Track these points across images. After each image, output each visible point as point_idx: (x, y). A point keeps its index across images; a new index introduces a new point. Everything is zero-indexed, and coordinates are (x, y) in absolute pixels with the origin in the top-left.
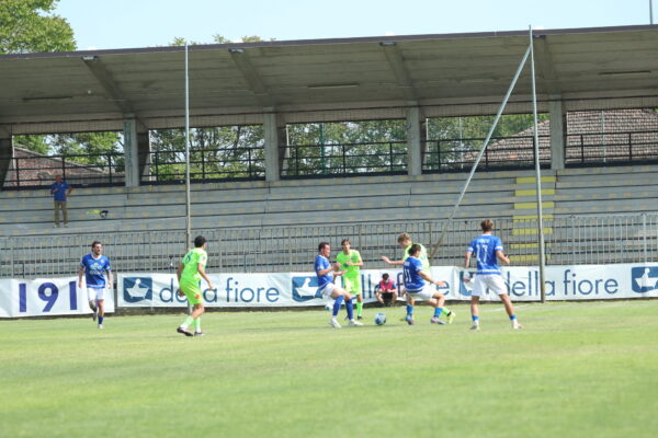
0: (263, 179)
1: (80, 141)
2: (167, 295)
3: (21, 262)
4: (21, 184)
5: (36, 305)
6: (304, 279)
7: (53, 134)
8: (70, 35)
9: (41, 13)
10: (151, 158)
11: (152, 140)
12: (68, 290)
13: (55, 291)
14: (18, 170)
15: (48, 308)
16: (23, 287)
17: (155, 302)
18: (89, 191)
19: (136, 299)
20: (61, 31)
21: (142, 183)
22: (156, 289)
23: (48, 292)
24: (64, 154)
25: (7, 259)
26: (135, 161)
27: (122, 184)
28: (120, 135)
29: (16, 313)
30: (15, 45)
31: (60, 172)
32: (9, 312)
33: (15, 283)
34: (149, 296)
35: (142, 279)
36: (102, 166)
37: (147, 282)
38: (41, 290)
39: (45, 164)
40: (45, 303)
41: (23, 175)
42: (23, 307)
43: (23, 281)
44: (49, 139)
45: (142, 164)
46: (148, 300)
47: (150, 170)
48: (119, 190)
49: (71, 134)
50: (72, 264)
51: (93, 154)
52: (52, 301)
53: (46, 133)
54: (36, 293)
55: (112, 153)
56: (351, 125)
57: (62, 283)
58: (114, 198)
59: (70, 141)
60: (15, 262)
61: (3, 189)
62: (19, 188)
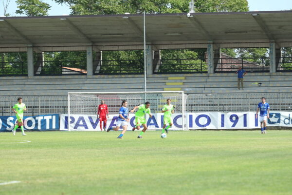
1: (250, 51)
2: (287, 121)
3: (222, 105)
4: (223, 70)
5: (229, 124)
7: (238, 48)
8: (247, 4)
10: (281, 60)
11: (282, 52)
12: (243, 118)
13: (237, 118)
14: (222, 64)
15: (234, 126)
16: (223, 116)
17: (282, 124)
18: (253, 74)
19: (273, 123)
20: (243, 3)
21: (277, 71)
22: (282, 119)
23: (234, 118)
24: (243, 57)
25: (216, 103)
26: (274, 61)
27: (268, 71)
28: (268, 49)
29: (220, 127)
30: (222, 8)
31: (241, 65)
32: (216, 126)
33: (220, 114)
34: (279, 121)
35: (276, 114)
36: (259, 63)
37: (278, 115)
38: (231, 118)
39: (234, 61)
40: (233, 123)
41: (224, 66)
42: (223, 125)
43: (223, 113)
44: (236, 50)
45: (277, 63)
46: (279, 124)
47: (281, 65)
48: (267, 74)
49: (246, 48)
50: (245, 106)
51: (255, 57)
52: (235, 122)
53: (235, 48)
54: (228, 119)
55: (264, 58)
57: (240, 114)
58: (264, 78)
59: (245, 51)
60: (220, 105)
61: (215, 72)
62: (222, 72)
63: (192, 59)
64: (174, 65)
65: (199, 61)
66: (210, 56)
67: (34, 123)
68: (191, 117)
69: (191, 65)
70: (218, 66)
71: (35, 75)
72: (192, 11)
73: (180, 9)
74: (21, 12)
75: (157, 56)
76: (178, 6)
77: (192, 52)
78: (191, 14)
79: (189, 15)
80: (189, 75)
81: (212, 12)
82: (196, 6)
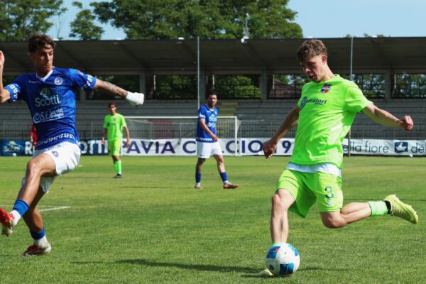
0: (383, 98)
4: (277, 96)
5: (281, 150)
6: (400, 143)
7: (291, 75)
8: (301, 31)
9: (288, 21)
13: (290, 144)
14: (275, 90)
15: (286, 152)
20: (297, 29)
23: (286, 144)
24: (296, 84)
25: (269, 129)
30: (276, 35)
31: (294, 92)
38: (284, 143)
39: (287, 88)
40: (285, 149)
41: (278, 92)
44: (289, 77)
49: (299, 75)
52: (288, 148)
53: (288, 74)
54: (281, 145)
56: (422, 76)
57: (292, 141)
59: (299, 78)
61: (268, 98)
62: (275, 98)
63: (246, 84)
64: (227, 91)
65: (252, 87)
66: (263, 83)
67: (86, 148)
68: (243, 142)
69: (244, 91)
70: (271, 92)
71: (87, 98)
72: (246, 37)
73: (234, 34)
74: (74, 36)
75: (210, 81)
76: (232, 32)
77: (246, 78)
78: (245, 40)
79: (243, 40)
80: (242, 101)
81: (266, 39)
82: (251, 31)
